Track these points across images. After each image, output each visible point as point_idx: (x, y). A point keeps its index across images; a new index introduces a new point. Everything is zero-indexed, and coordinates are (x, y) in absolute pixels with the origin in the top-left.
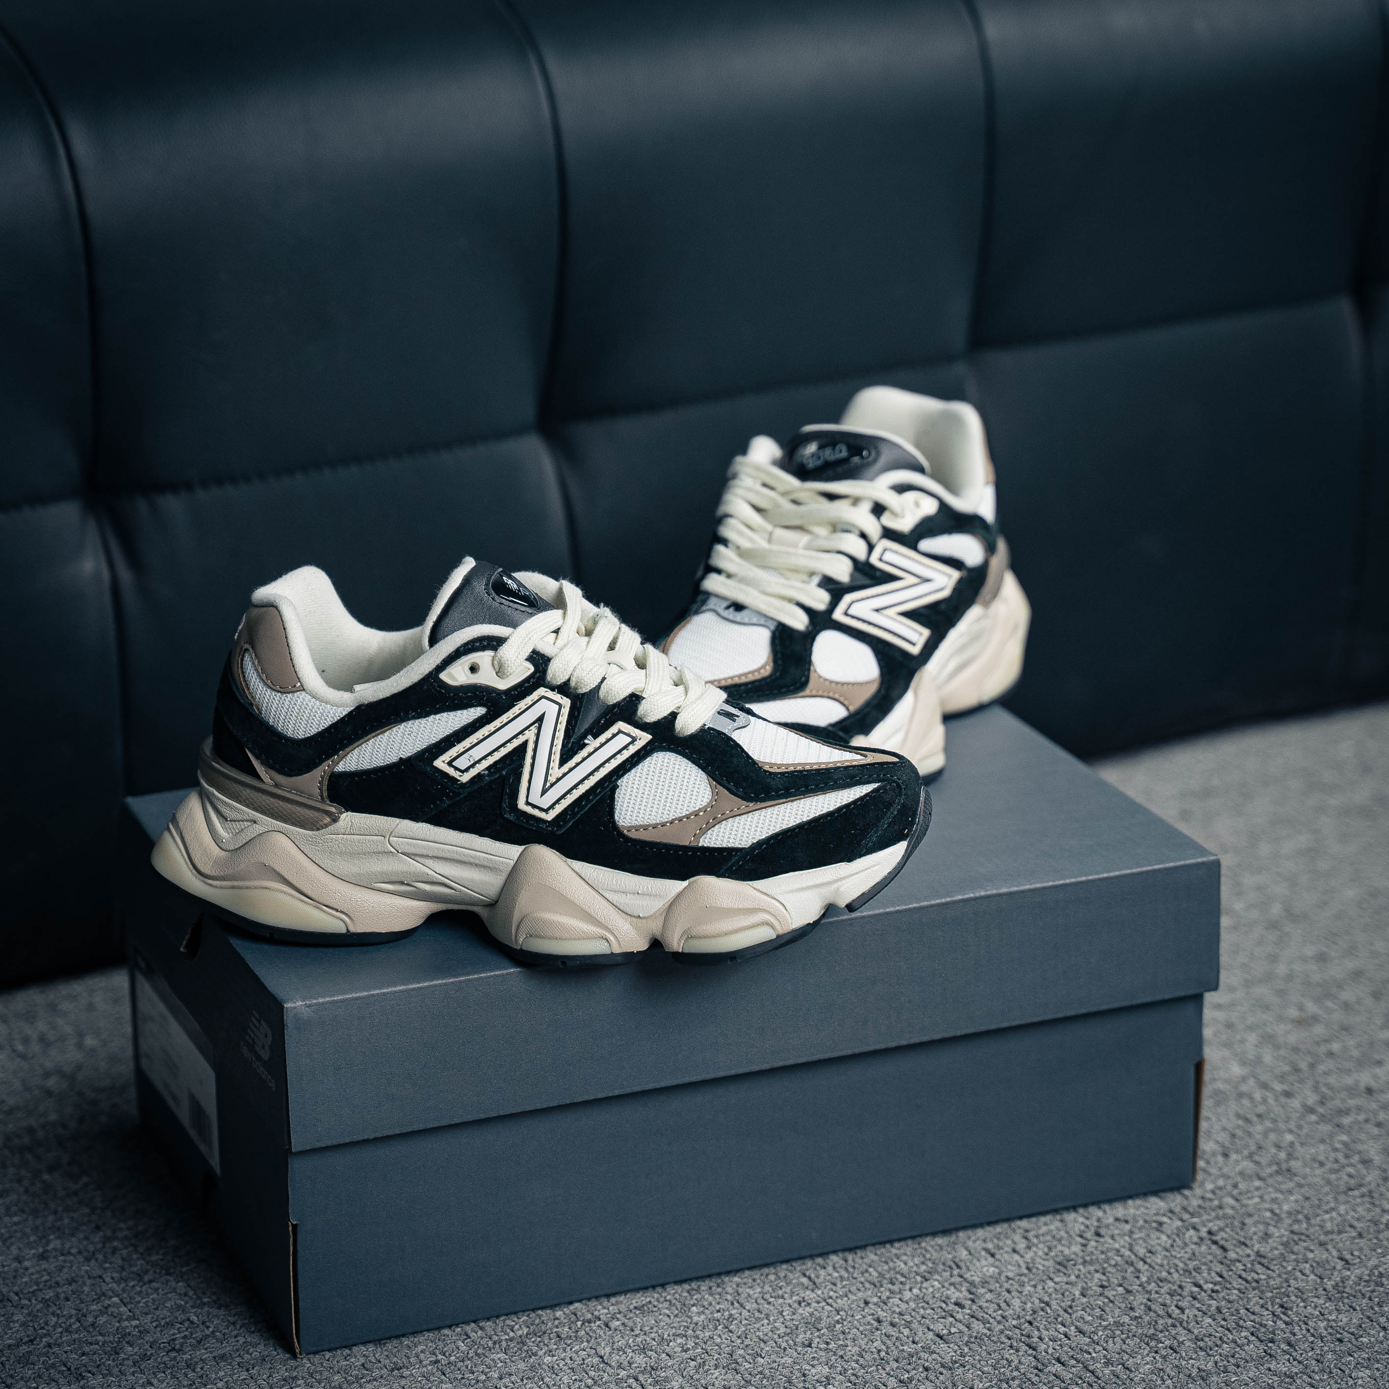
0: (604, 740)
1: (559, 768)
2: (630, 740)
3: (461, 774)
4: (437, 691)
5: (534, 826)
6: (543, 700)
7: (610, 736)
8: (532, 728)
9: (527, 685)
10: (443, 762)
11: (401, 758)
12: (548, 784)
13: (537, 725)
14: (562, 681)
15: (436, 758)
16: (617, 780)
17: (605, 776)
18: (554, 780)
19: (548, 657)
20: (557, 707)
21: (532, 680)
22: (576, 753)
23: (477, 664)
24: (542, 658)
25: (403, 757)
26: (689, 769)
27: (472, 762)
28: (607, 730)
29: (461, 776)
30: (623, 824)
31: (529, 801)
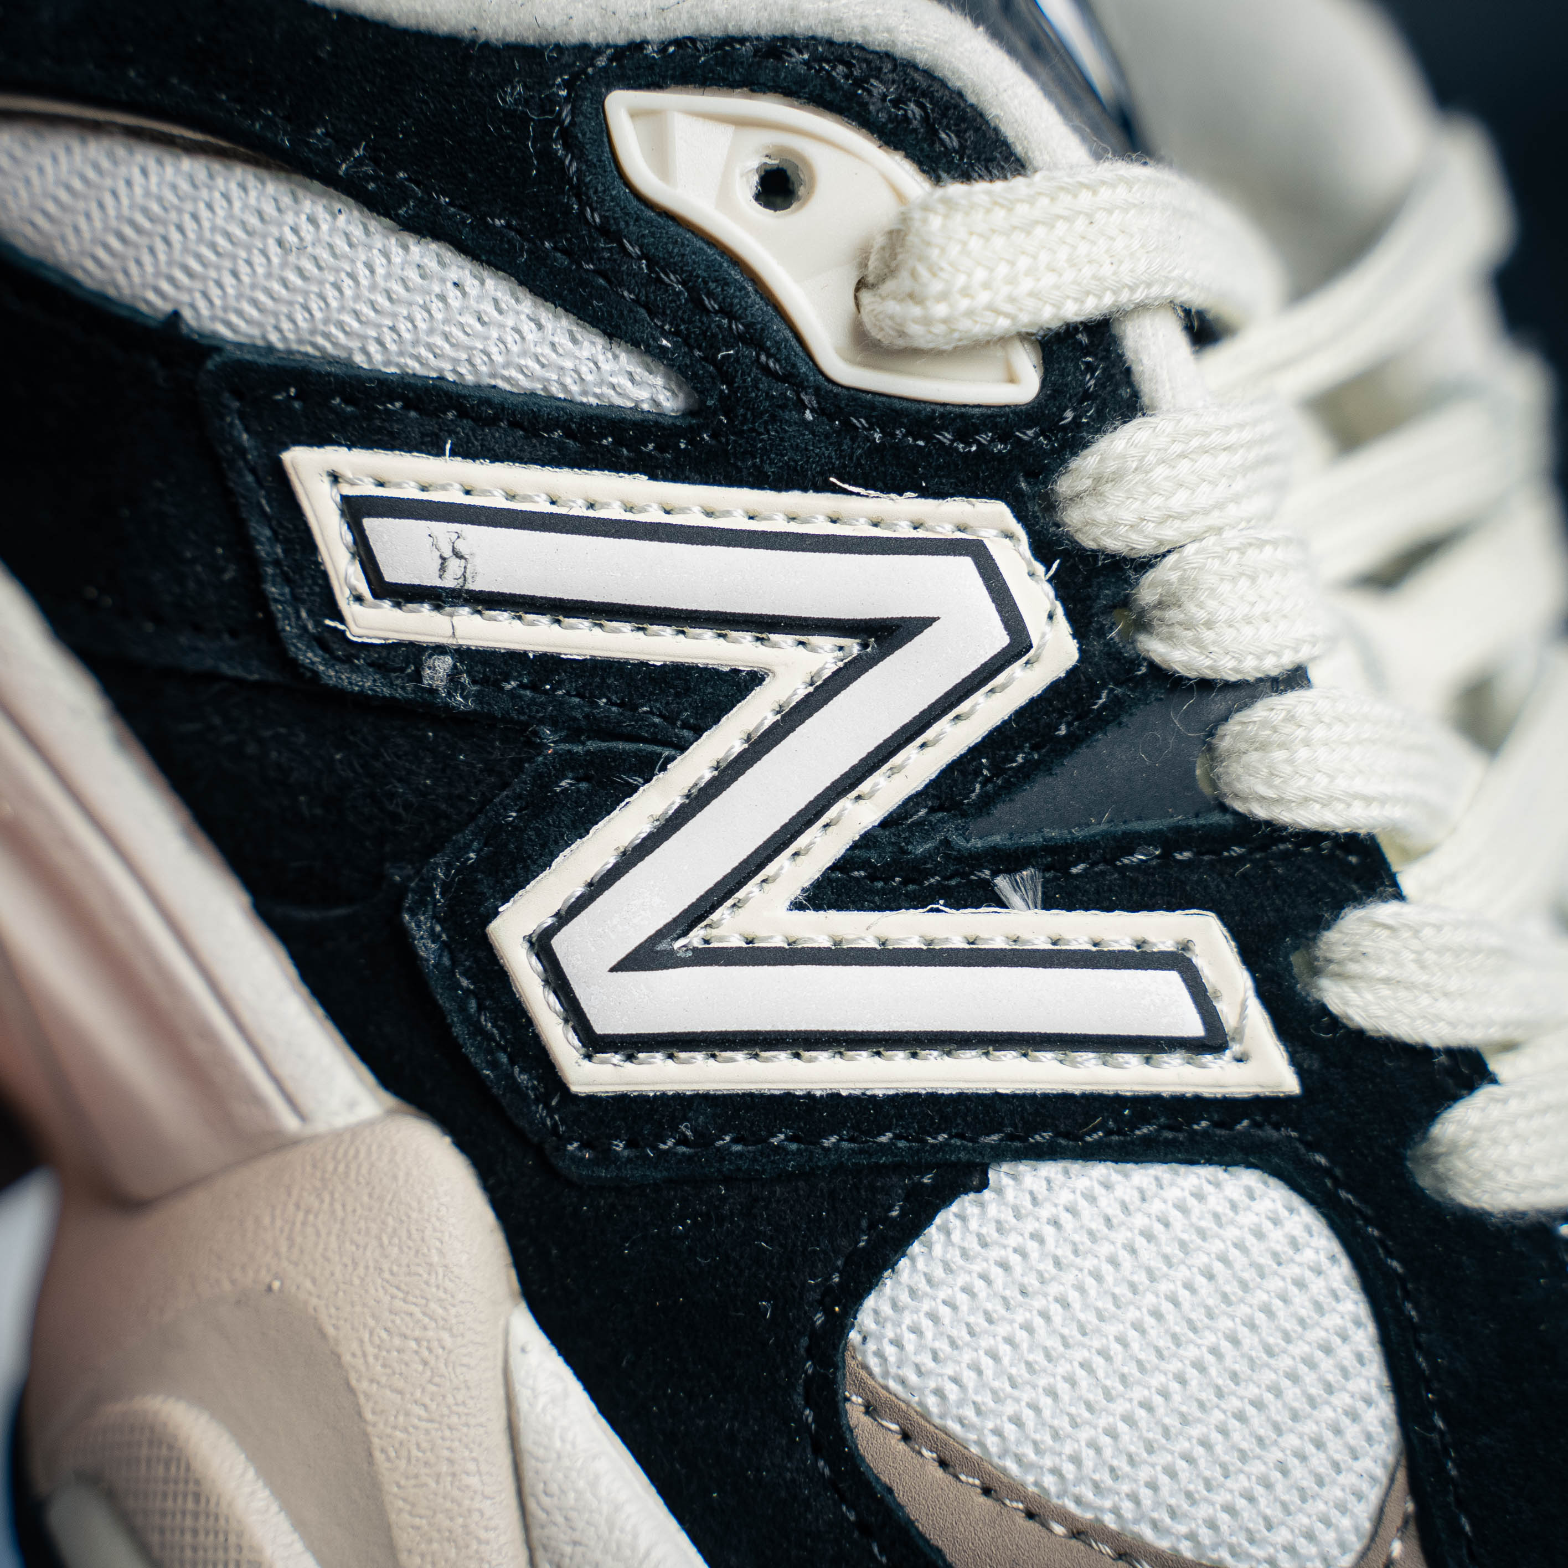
0: (1081, 943)
1: (798, 906)
2: (1194, 1027)
3: (364, 589)
4: (546, 155)
5: (494, 1065)
6: (966, 564)
7: (1125, 944)
8: (826, 643)
9: (946, 437)
10: (335, 478)
11: (176, 315)
12: (695, 938)
13: (853, 646)
14: (1113, 544)
15: (319, 439)
16: (1002, 1154)
17: (961, 1099)
18: (736, 942)
19: (1136, 395)
20: (1001, 640)
21: (984, 438)
22: (920, 901)
23: (812, 179)
24: (1108, 377)
25: (187, 314)
26: (1345, 1353)
27: (449, 582)
28: (1134, 908)
29: (359, 599)
30: (873, 1362)
31: (559, 943)
